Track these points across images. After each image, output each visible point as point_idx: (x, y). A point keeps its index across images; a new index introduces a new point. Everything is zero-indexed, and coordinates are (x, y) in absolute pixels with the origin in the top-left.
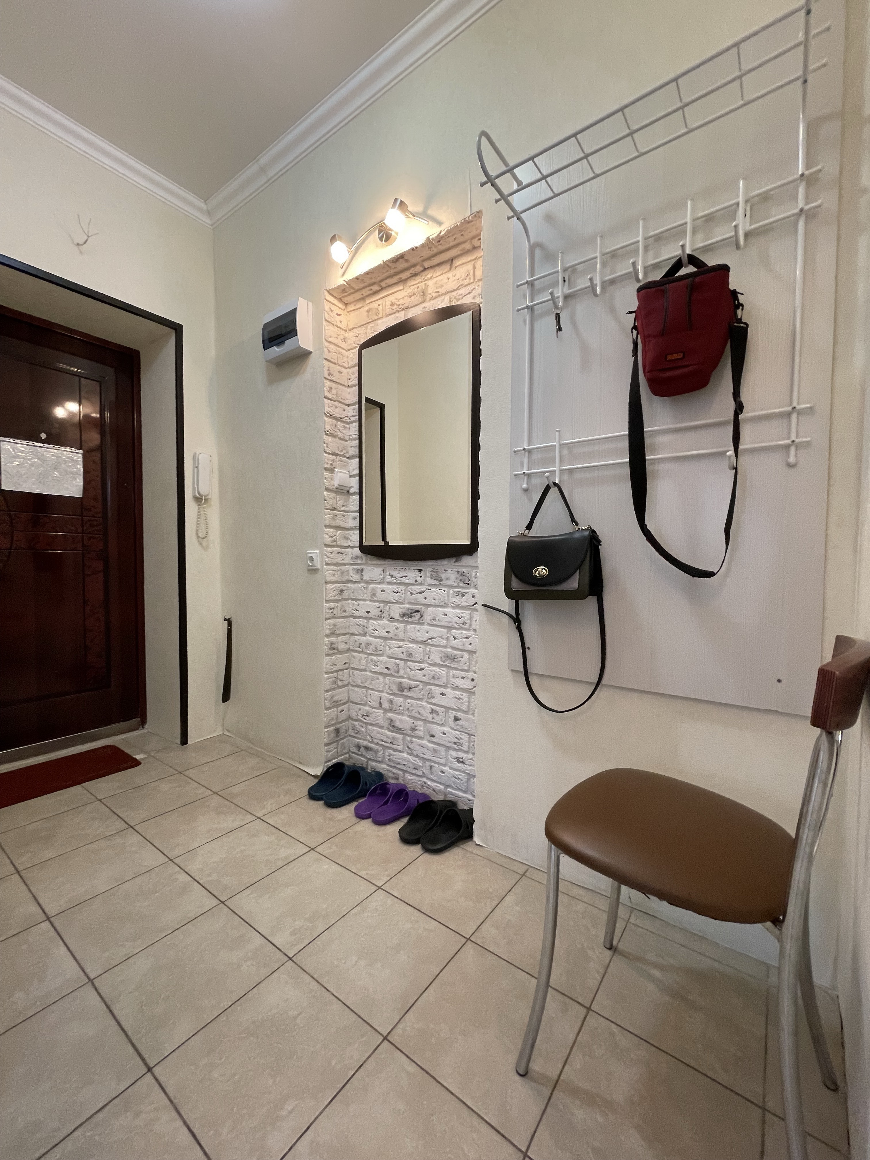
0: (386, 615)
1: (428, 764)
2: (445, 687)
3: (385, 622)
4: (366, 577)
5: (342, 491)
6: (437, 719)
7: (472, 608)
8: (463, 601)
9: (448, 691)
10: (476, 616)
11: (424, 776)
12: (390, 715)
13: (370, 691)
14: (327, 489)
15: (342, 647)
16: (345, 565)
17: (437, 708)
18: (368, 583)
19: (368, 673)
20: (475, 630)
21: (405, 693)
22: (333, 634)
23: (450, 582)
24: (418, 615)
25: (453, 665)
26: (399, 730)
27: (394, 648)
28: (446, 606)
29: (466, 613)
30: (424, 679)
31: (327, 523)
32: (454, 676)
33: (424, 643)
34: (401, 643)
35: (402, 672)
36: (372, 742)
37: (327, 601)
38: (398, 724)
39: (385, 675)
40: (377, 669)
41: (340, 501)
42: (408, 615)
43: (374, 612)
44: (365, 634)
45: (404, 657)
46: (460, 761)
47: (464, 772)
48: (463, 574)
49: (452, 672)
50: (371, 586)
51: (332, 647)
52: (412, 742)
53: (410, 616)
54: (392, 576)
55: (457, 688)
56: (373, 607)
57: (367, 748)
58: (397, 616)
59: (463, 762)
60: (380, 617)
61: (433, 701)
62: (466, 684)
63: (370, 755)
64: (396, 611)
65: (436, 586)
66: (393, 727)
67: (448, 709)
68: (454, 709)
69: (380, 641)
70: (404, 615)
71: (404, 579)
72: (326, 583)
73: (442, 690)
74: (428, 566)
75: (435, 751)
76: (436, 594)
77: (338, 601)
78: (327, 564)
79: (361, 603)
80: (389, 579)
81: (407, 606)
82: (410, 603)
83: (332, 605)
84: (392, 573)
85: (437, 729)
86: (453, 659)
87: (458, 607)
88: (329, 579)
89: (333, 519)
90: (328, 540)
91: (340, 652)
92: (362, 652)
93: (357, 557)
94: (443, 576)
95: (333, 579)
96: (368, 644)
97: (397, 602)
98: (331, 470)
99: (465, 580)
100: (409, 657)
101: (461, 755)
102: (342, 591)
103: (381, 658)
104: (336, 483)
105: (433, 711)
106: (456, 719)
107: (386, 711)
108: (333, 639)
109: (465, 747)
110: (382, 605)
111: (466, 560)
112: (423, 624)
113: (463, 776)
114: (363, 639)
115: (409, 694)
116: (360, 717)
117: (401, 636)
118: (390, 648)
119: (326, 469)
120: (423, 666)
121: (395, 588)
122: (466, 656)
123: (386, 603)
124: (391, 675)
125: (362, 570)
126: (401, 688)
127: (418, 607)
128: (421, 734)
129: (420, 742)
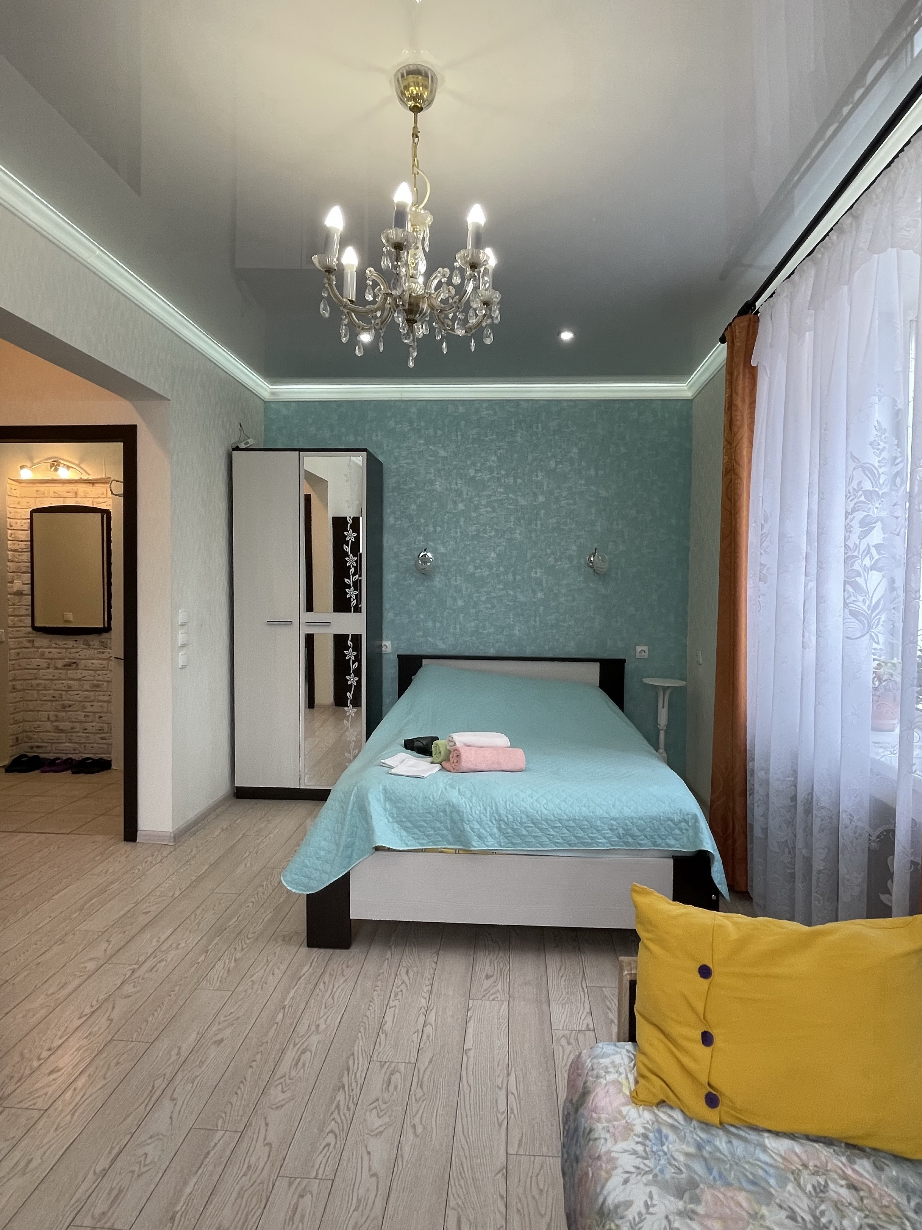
0: (52, 666)
1: (83, 745)
2: (93, 701)
3: (51, 670)
4: (36, 644)
5: (20, 593)
6: (89, 719)
7: (109, 659)
8: (103, 656)
9: (95, 703)
10: (111, 663)
11: (80, 752)
12: (55, 724)
13: (40, 713)
14: (10, 594)
15: (19, 687)
16: (20, 638)
17: (89, 714)
18: (38, 648)
19: (39, 702)
20: (110, 671)
21: (67, 709)
22: (14, 680)
23: (96, 647)
24: (75, 665)
25: (98, 689)
26: (62, 731)
27: (58, 684)
28: (93, 659)
29: (105, 662)
30: (79, 699)
31: (10, 613)
32: (98, 695)
33: (79, 680)
34: (63, 682)
35: (64, 698)
36: (43, 742)
37: (10, 660)
38: (61, 727)
39: (52, 701)
40: (45, 698)
41: (16, 599)
42: (68, 665)
43: (45, 665)
44: (36, 679)
45: (66, 689)
46: (102, 738)
47: (105, 744)
48: (103, 642)
49: (97, 693)
50: (41, 650)
51: (14, 687)
52: (72, 736)
53: (70, 665)
54: (56, 644)
55: (101, 701)
56: (43, 663)
57: (38, 747)
58: (60, 666)
59: (105, 739)
60: (48, 668)
61: (86, 710)
62: (106, 698)
63: (41, 750)
64: (60, 664)
65: (86, 649)
66: (58, 730)
67: (94, 713)
68: (98, 712)
69: (48, 682)
70: (65, 666)
71: (65, 646)
72: (10, 649)
73: (91, 704)
74: (81, 638)
75: (87, 737)
76: (88, 653)
77: (16, 660)
78: (10, 638)
79: (33, 660)
80: (54, 645)
81: (67, 660)
82: (69, 659)
83: (14, 662)
84: (56, 642)
85: (86, 725)
86: (97, 686)
87: (100, 659)
88: (12, 646)
89: (14, 611)
90: (11, 623)
91: (19, 691)
92: (34, 690)
93: (29, 633)
94: (91, 643)
95: (14, 646)
96: (38, 685)
97: (60, 659)
98: (12, 582)
99: (104, 645)
100: (70, 688)
101: (103, 735)
102: (18, 654)
103: (49, 692)
104: (15, 589)
105: (85, 716)
106: (100, 717)
107: (52, 722)
108: (14, 683)
109: (106, 730)
110: (49, 661)
111: (105, 635)
112: (78, 669)
113: (105, 746)
114: (35, 682)
115: (69, 709)
116: (33, 729)
117: (63, 677)
118: (55, 685)
119: (9, 582)
120: (78, 692)
121: (59, 650)
122: (105, 684)
123: (51, 659)
124: (57, 700)
125: (33, 641)
126: (64, 707)
127: (75, 661)
128: (78, 730)
129: (78, 734)
